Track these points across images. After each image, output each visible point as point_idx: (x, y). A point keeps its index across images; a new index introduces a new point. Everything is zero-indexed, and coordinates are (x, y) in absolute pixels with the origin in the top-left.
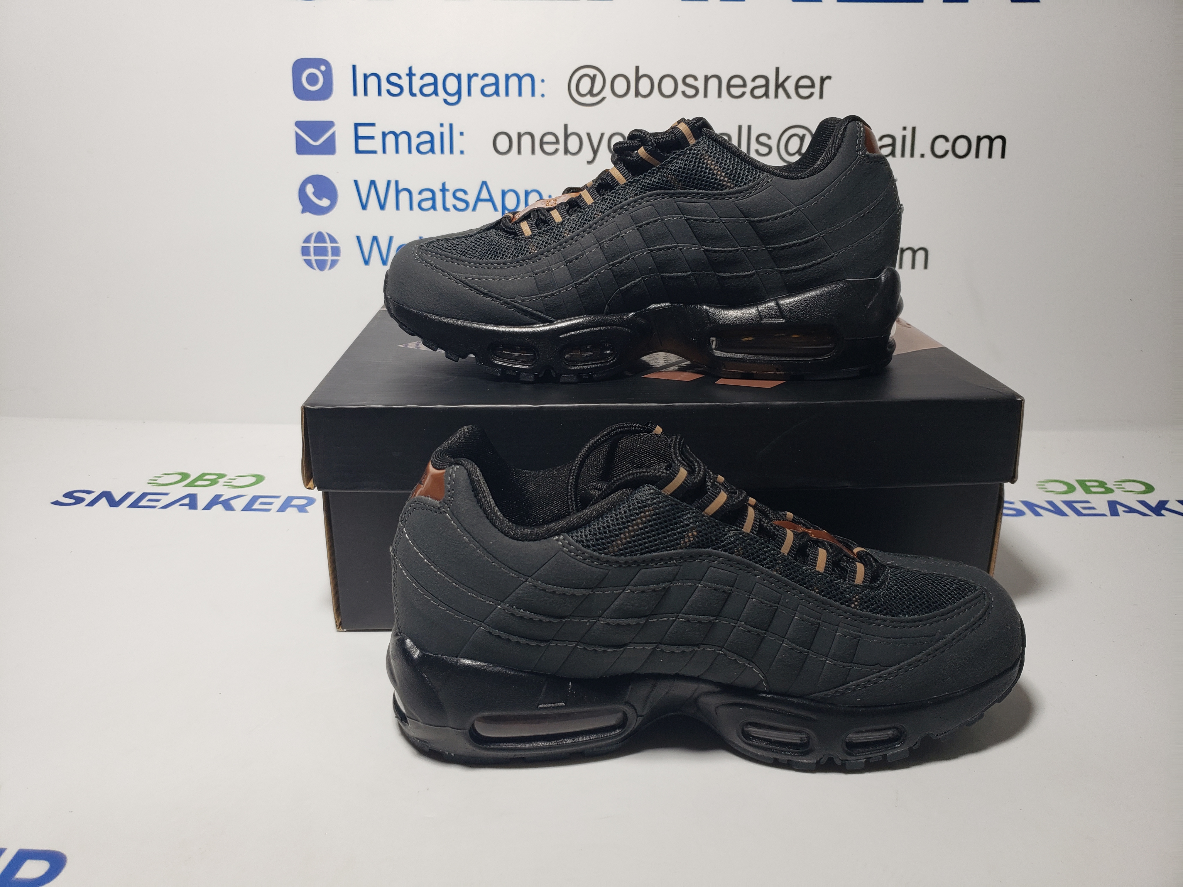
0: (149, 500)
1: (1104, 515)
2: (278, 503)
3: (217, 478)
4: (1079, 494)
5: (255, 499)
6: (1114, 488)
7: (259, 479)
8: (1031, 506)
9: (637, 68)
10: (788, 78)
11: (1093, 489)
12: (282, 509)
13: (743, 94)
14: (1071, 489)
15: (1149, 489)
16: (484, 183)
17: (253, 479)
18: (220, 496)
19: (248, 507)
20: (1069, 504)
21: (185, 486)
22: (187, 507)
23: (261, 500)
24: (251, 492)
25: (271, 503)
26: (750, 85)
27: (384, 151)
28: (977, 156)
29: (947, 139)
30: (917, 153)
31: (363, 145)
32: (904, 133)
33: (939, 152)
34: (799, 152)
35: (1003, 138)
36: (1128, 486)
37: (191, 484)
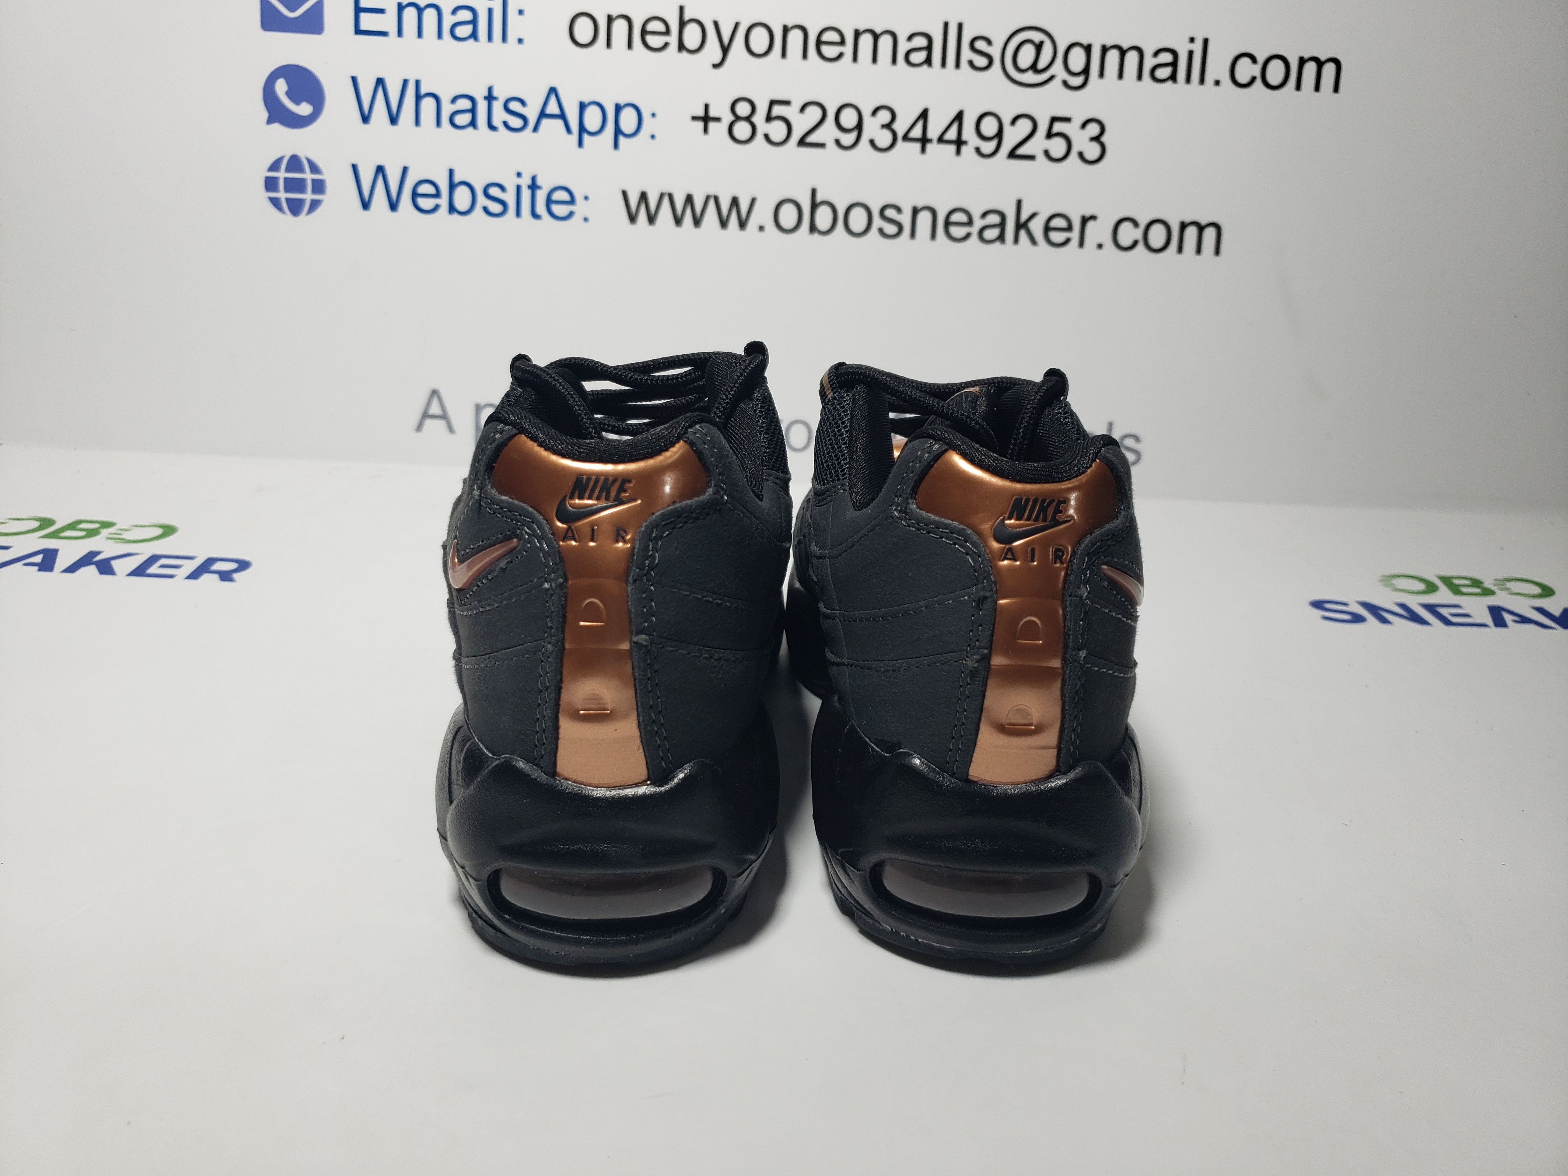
1: (1485, 625)
2: (190, 567)
3: (99, 528)
4: (1443, 596)
5: (153, 559)
6: (1495, 588)
7: (168, 530)
8: (1375, 610)
11: (1464, 590)
12: (195, 575)
14: (1431, 588)
15: (1547, 591)
16: (553, 90)
17: (159, 531)
18: (97, 553)
19: (139, 572)
20: (1431, 608)
21: (42, 537)
22: (36, 568)
23: (163, 561)
24: (149, 550)
25: (178, 567)
27: (400, 33)
28: (1298, 87)
29: (1254, 60)
30: (1210, 78)
31: (368, 21)
32: (1192, 47)
33: (1242, 78)
34: (1034, 67)
35: (1337, 62)
36: (1515, 587)
37: (54, 535)
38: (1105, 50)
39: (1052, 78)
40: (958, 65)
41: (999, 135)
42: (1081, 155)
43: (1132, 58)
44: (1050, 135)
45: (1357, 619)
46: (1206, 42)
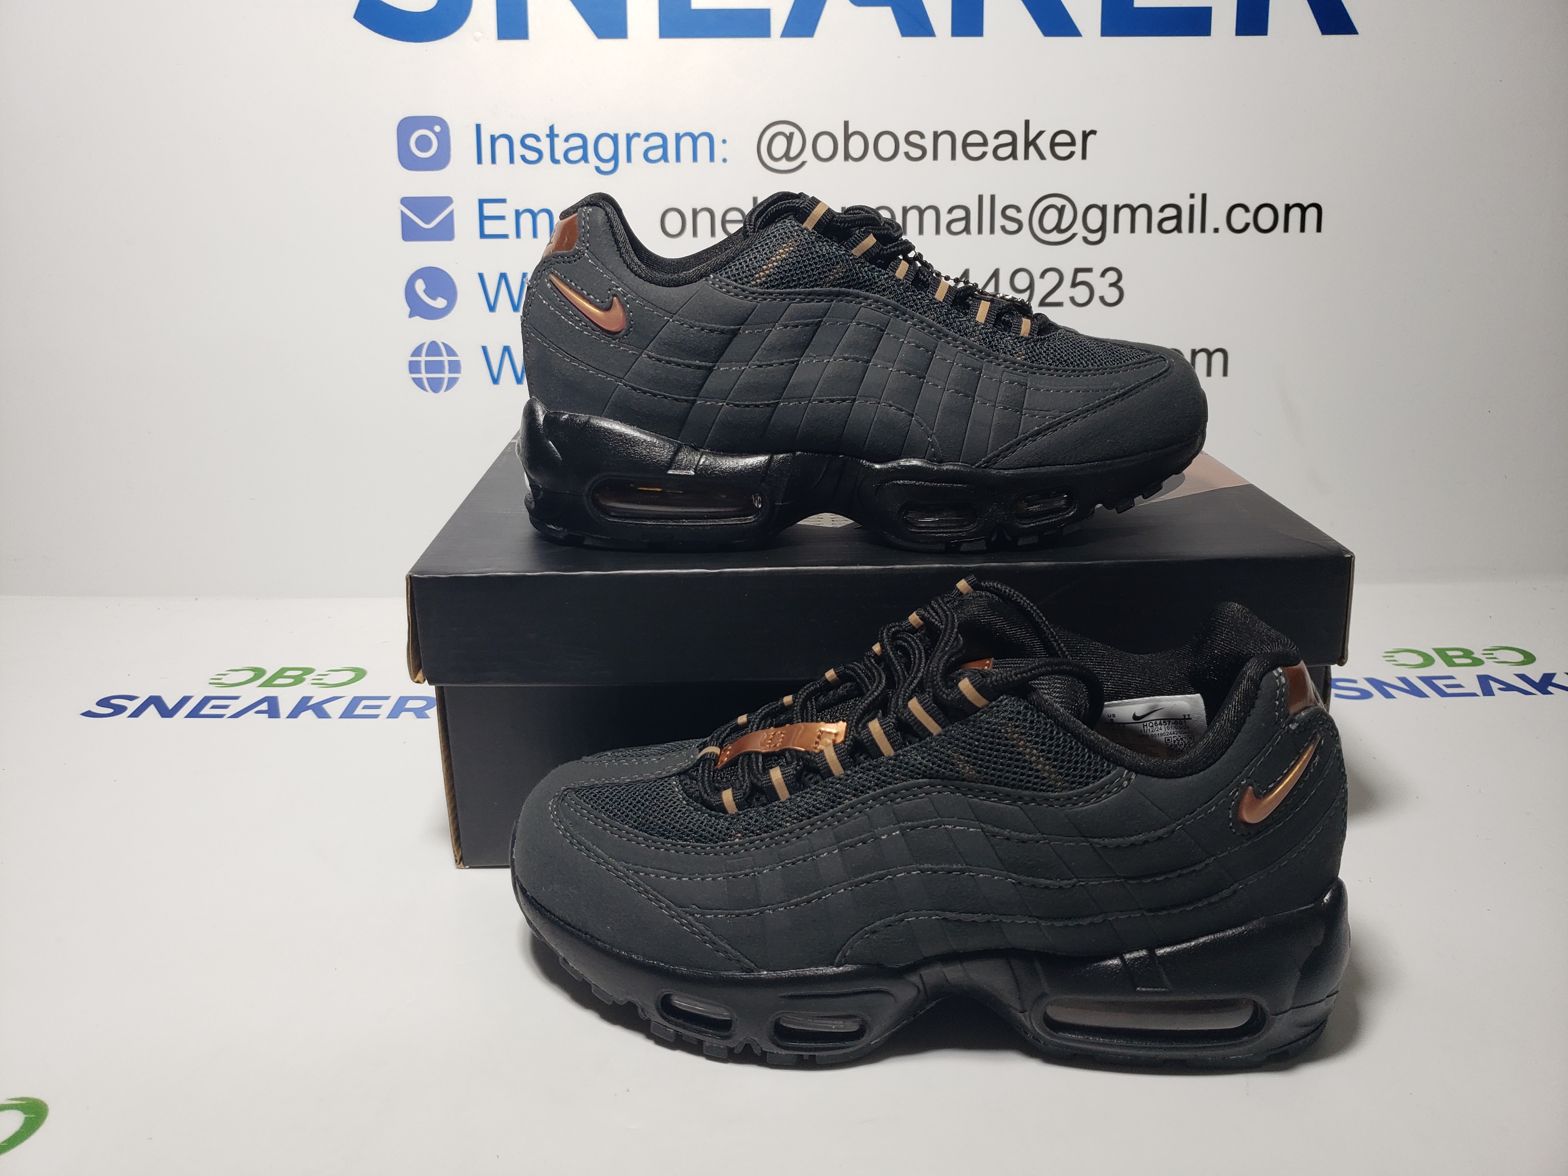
0: (214, 707)
1: (1474, 695)
2: (387, 707)
3: (303, 674)
4: (1439, 668)
5: (356, 701)
6: (1483, 658)
7: (360, 674)
8: (1379, 685)
9: (846, 124)
10: (1040, 133)
11: (1457, 661)
12: (394, 714)
13: (984, 154)
14: (1428, 661)
15: (1529, 658)
17: (352, 675)
18: (310, 698)
19: (348, 713)
20: (1428, 680)
21: (261, 686)
22: (266, 715)
23: (364, 703)
24: (350, 692)
25: (378, 707)
26: (992, 143)
27: (518, 235)
28: (1286, 229)
29: (1247, 210)
30: (1209, 227)
31: (491, 227)
32: (1192, 201)
33: (1237, 225)
34: (1058, 228)
35: (1318, 207)
36: (1502, 655)
37: (268, 684)
38: (1118, 209)
39: (1074, 235)
40: (992, 231)
41: (1031, 287)
42: (1102, 299)
43: (1141, 214)
44: (1074, 285)
45: (1365, 695)
46: (1204, 196)
